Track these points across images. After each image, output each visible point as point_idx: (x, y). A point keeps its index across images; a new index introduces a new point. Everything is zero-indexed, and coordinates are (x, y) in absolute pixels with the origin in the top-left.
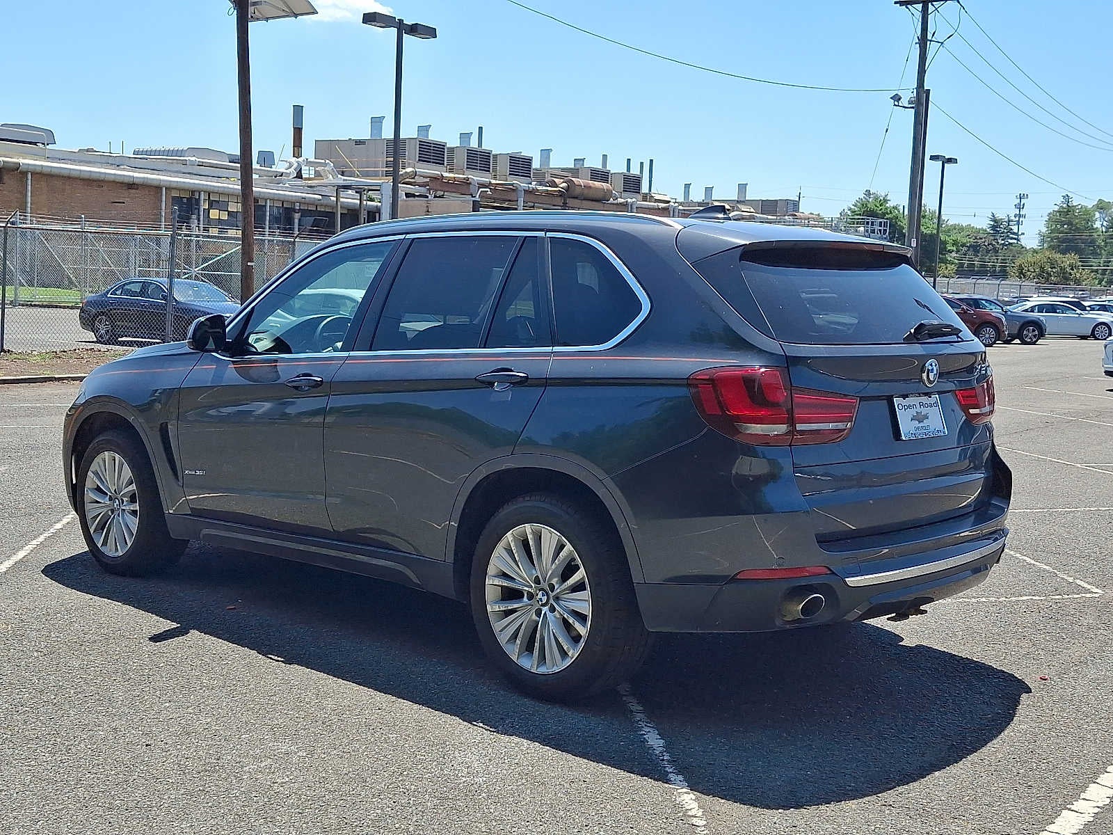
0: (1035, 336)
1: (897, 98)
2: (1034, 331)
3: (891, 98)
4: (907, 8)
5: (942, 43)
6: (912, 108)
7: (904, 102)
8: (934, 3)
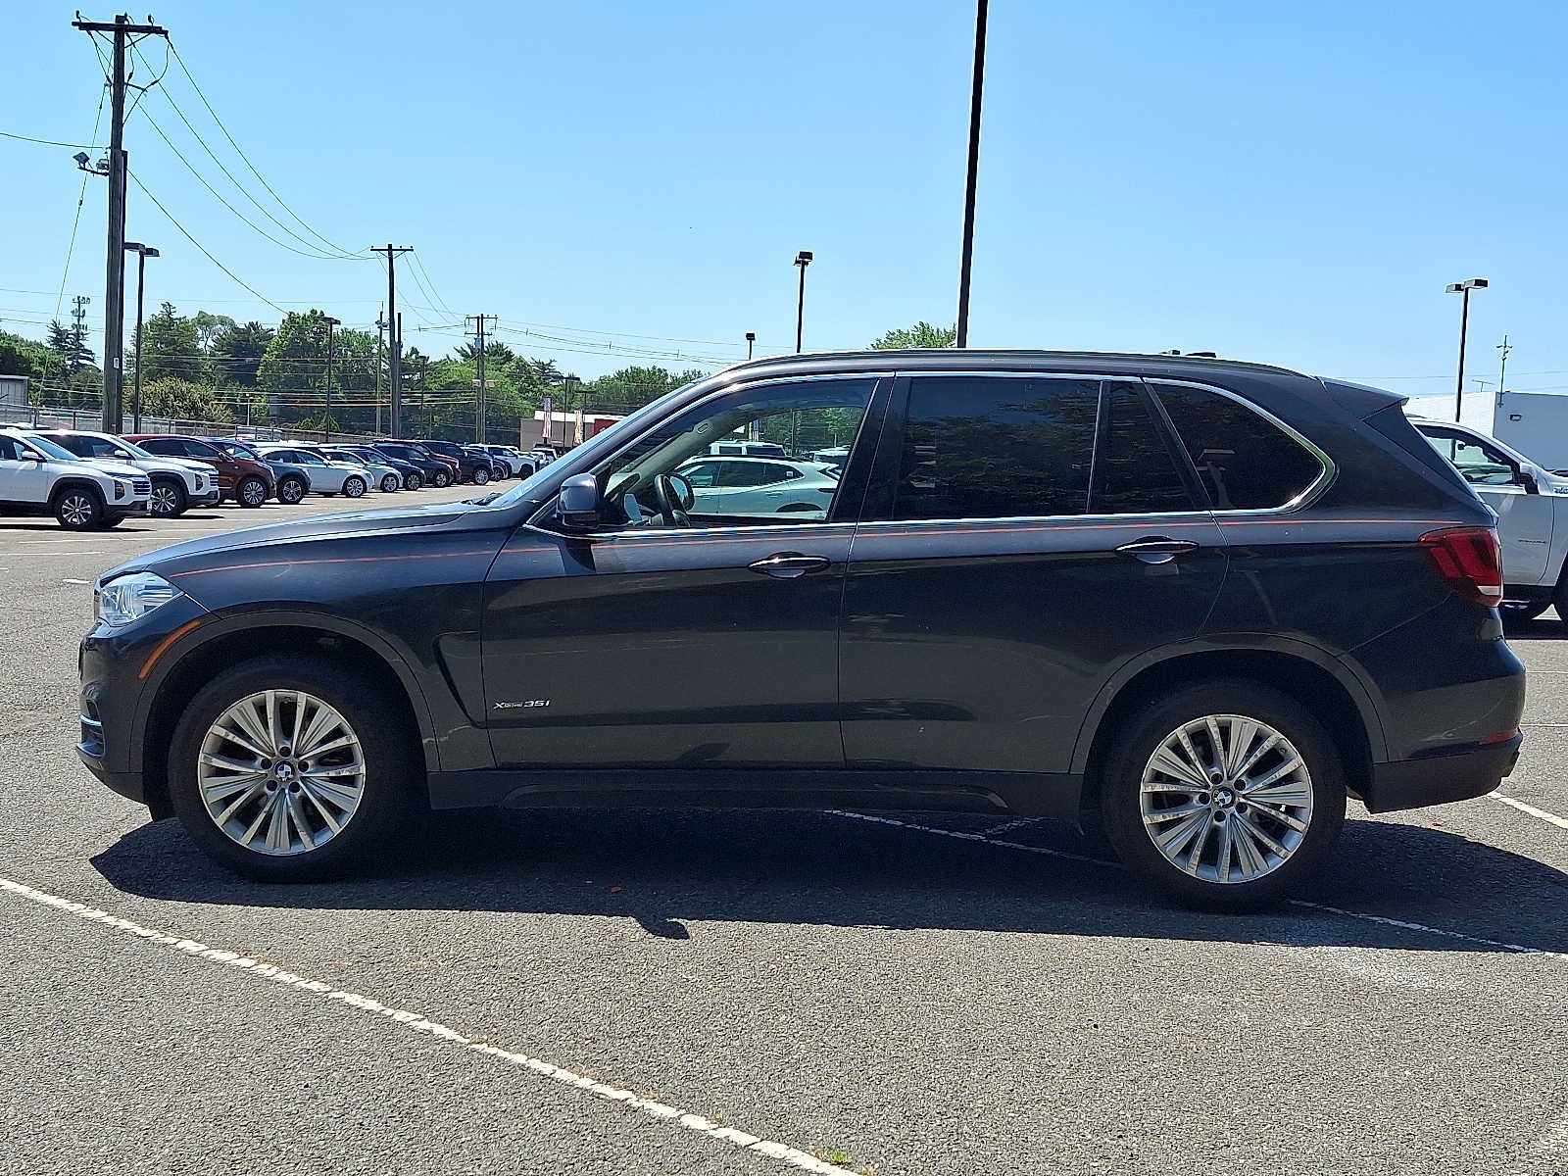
0: (297, 493)
1: (82, 159)
2: (296, 486)
3: (74, 157)
4: (90, 34)
5: (144, 90)
6: (105, 174)
7: (92, 164)
8: (130, 33)
